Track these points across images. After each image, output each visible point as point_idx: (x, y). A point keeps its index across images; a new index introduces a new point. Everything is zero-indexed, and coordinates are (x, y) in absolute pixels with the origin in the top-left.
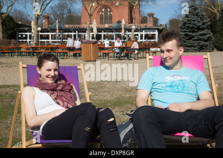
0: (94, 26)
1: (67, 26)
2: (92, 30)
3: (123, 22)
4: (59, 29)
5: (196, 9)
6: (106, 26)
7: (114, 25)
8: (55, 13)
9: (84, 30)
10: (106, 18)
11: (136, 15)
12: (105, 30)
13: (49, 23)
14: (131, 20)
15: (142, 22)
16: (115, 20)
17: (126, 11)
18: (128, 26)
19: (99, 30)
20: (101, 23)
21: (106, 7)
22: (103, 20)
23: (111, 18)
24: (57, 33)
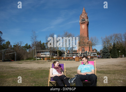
0: (80, 52)
1: (73, 53)
2: (79, 54)
3: (87, 51)
4: (72, 53)
5: (105, 48)
6: (83, 52)
7: (85, 52)
8: (71, 50)
9: (78, 54)
10: (83, 50)
11: (91, 49)
12: (83, 53)
13: (69, 52)
14: (90, 50)
15: (93, 51)
16: (85, 51)
17: (88, 48)
18: (89, 52)
19: (81, 53)
20: (82, 52)
21: (83, 48)
22: (82, 51)
23: (84, 50)
24: (71, 54)
